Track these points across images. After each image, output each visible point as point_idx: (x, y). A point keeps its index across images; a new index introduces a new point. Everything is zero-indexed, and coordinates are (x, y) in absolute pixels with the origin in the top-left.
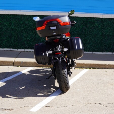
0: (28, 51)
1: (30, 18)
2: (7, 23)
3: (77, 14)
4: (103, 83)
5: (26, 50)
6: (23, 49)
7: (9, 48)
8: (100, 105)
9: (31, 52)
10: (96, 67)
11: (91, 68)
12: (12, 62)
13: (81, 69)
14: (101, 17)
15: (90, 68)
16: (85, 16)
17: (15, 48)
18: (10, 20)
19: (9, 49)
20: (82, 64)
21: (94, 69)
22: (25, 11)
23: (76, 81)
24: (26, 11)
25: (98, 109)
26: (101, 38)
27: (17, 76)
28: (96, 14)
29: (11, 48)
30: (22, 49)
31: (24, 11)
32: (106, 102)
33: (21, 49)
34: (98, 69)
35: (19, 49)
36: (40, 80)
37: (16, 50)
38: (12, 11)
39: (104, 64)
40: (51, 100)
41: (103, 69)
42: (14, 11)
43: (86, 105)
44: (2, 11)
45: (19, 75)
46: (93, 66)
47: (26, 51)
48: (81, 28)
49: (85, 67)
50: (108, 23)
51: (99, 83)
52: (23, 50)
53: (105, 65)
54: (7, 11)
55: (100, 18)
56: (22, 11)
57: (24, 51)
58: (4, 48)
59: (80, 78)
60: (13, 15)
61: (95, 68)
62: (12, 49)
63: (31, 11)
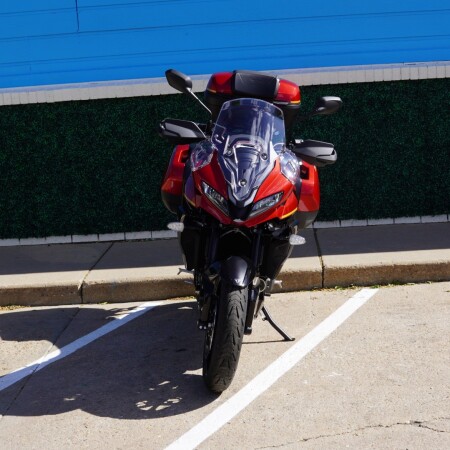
0: (139, 240)
1: (136, 107)
2: (47, 139)
3: (319, 74)
4: (433, 340)
5: (131, 236)
6: (121, 232)
7: (65, 235)
8: (415, 428)
9: (150, 240)
10: (406, 279)
11: (386, 284)
12: (75, 287)
13: (346, 291)
14: (415, 77)
15: (384, 283)
16: (351, 81)
17: (87, 233)
18: (60, 126)
19: (67, 239)
20: (350, 271)
21: (399, 287)
22: (113, 84)
23: (327, 340)
24: (118, 84)
25: (408, 443)
26: (423, 161)
27: (95, 341)
28: (392, 67)
29: (72, 234)
30: (117, 231)
31: (109, 84)
32: (442, 413)
33: (110, 232)
34: (417, 282)
35: (104, 233)
36: (184, 350)
37: (93, 238)
38: (61, 88)
39: (439, 262)
40: (220, 426)
41: (435, 281)
42: (69, 87)
43: (360, 433)
44: (22, 91)
45: (103, 337)
46: (396, 276)
47: (133, 241)
48: (340, 130)
49: (361, 279)
50: (444, 99)
51: (418, 342)
52: (119, 236)
53: (442, 264)
54: (43, 92)
55: (410, 81)
56: (101, 85)
57: (125, 240)
58: (45, 235)
59: (343, 325)
60: (66, 103)
61: (402, 283)
62: (77, 239)
63: (136, 83)
